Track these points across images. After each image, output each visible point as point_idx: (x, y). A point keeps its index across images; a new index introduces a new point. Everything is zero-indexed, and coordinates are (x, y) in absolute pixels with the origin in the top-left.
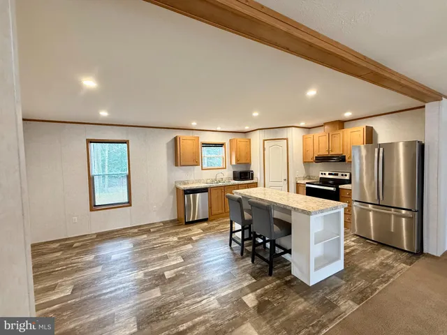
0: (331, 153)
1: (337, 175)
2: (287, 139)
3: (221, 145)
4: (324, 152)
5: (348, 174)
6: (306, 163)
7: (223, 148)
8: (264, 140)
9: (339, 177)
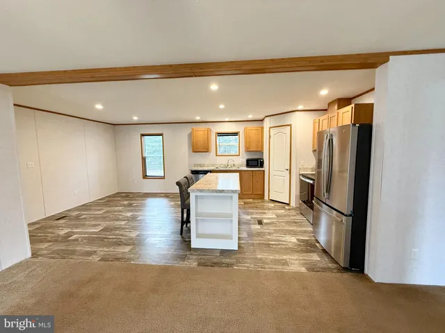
2: (290, 125)
3: (235, 134)
7: (237, 137)
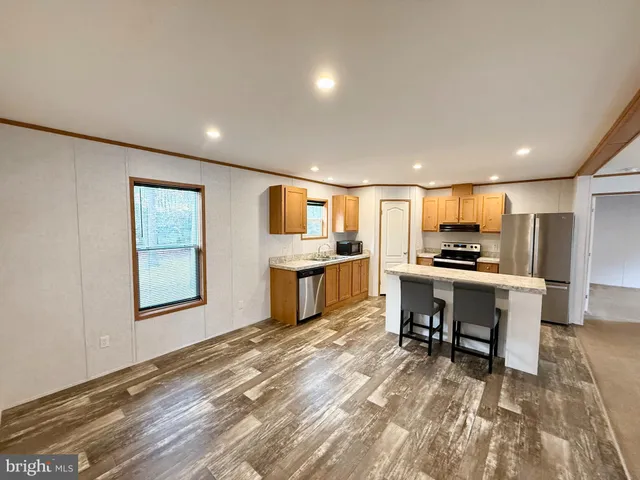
0: (461, 221)
1: (465, 246)
2: (409, 201)
3: (322, 203)
4: (452, 219)
5: (478, 246)
6: (425, 231)
8: (382, 201)
9: (468, 249)
